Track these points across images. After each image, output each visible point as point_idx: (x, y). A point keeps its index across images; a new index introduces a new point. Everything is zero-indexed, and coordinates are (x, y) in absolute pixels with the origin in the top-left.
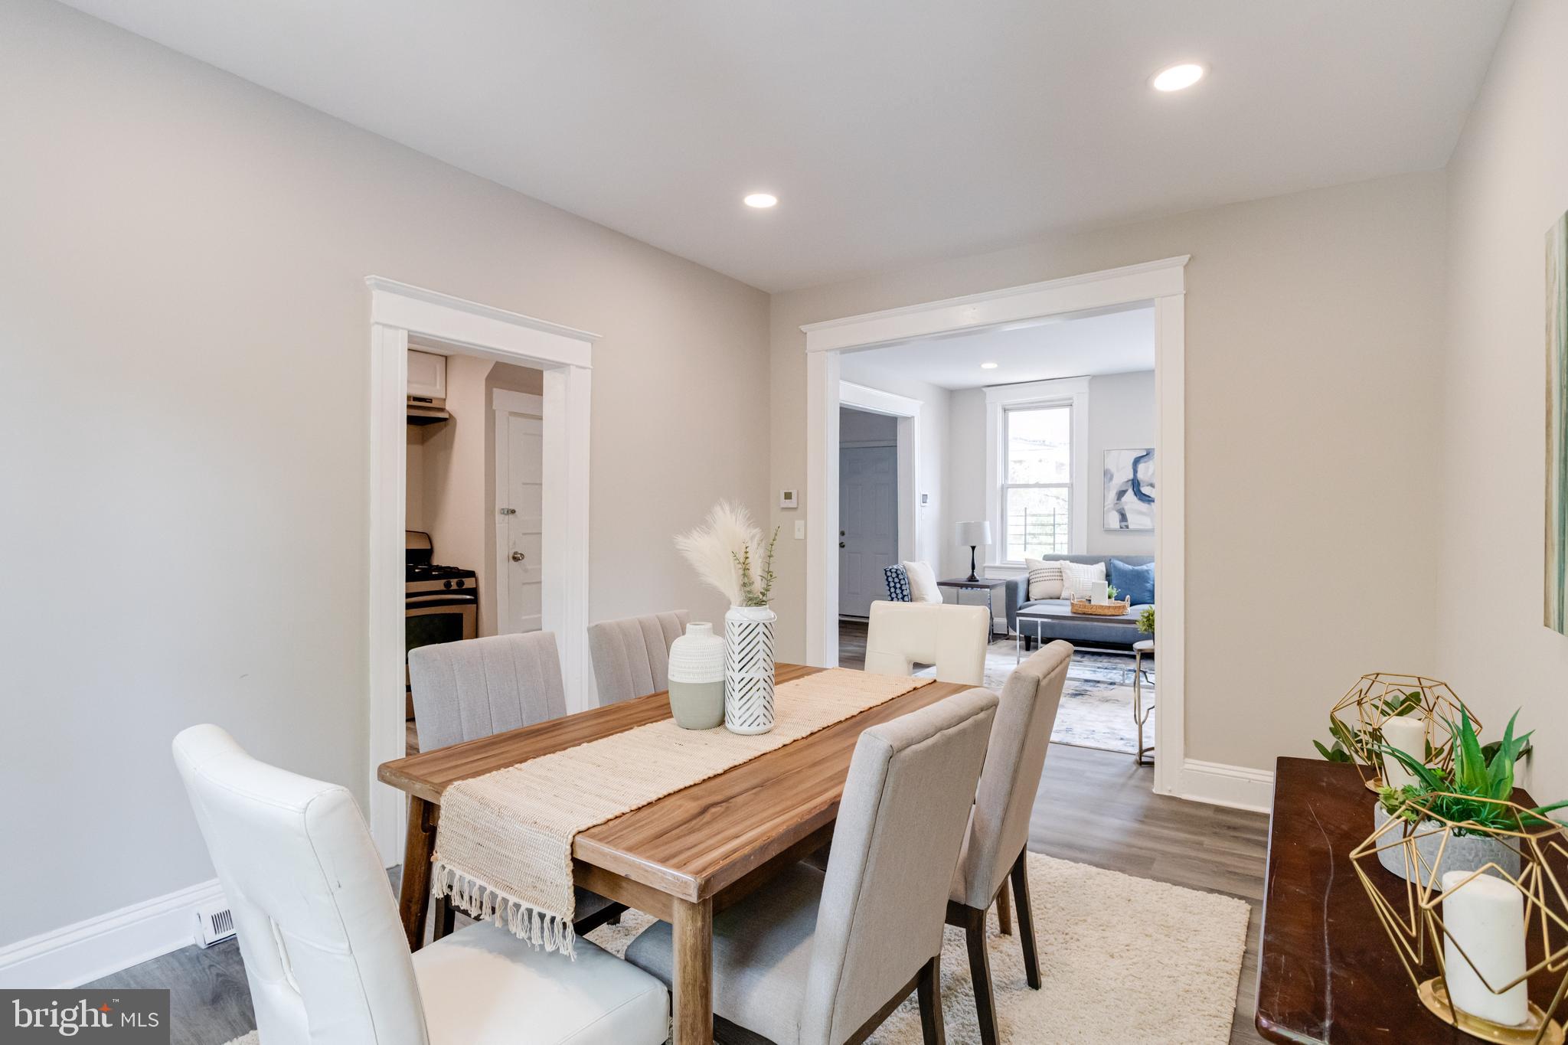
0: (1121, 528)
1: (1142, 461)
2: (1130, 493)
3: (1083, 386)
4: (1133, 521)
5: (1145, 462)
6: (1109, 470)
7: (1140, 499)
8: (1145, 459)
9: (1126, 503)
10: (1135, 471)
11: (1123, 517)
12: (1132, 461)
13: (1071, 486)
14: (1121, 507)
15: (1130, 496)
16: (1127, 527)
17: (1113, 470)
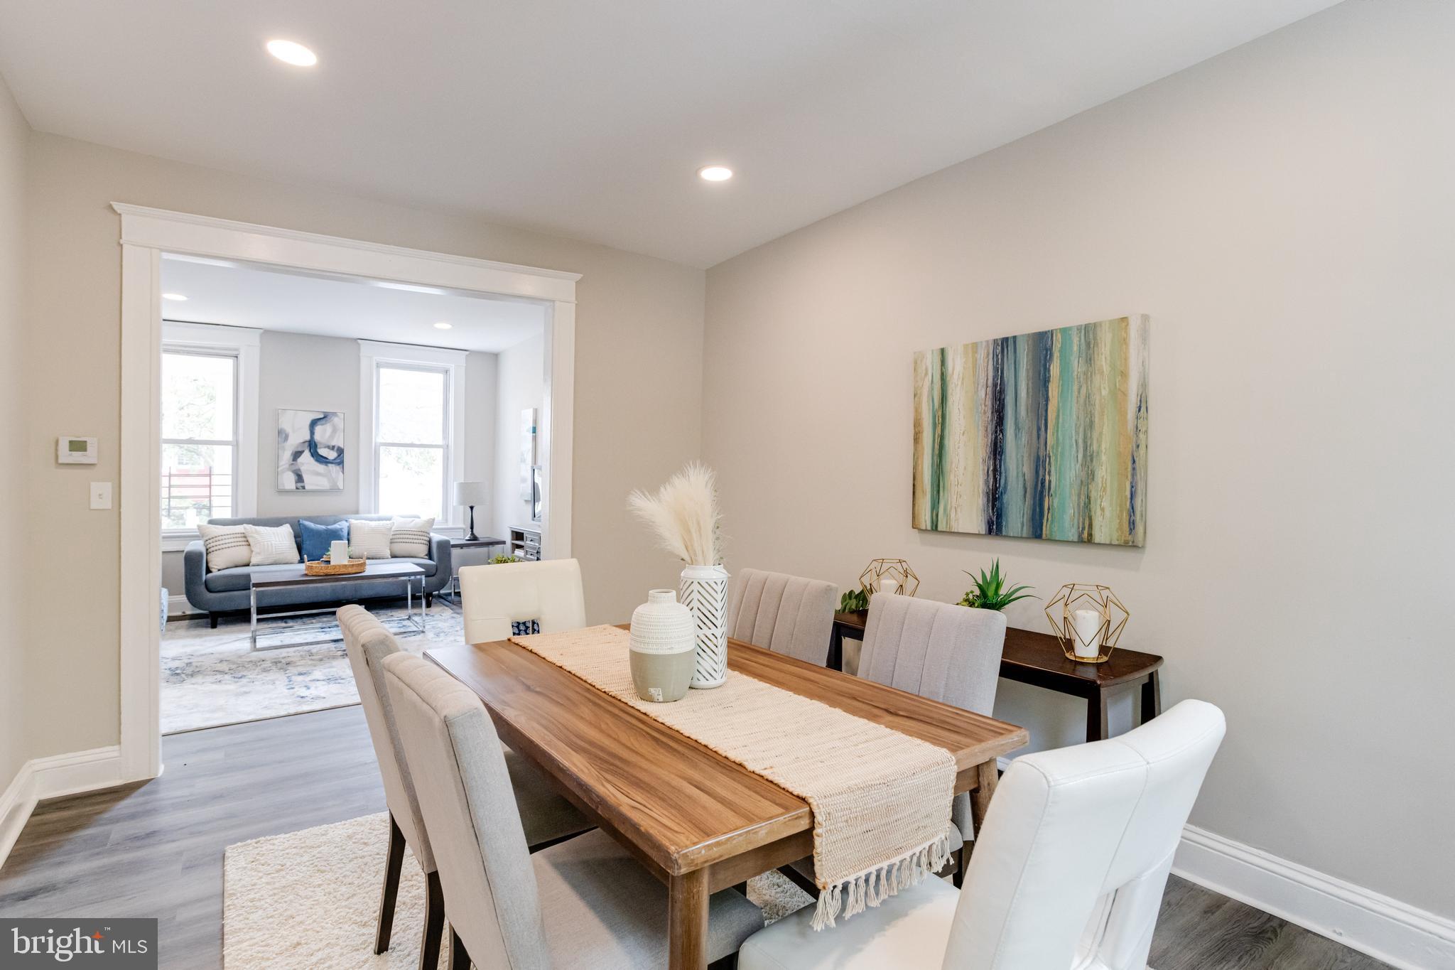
0: (297, 488)
1: (319, 423)
2: (307, 454)
3: (255, 339)
4: (310, 482)
5: (322, 425)
6: (285, 431)
7: (317, 460)
8: (323, 422)
9: (303, 464)
10: (312, 433)
11: (300, 478)
12: (308, 422)
13: (236, 445)
14: (297, 468)
15: (306, 457)
16: (304, 488)
17: (288, 429)
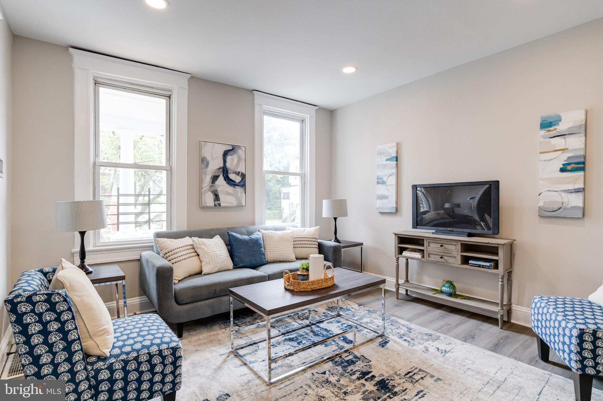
0: (215, 206)
1: (229, 154)
2: (221, 179)
3: (184, 81)
4: (224, 200)
5: (231, 155)
6: (206, 158)
7: (228, 183)
8: (232, 153)
9: (218, 185)
10: (225, 162)
11: (217, 197)
12: (222, 153)
13: (169, 170)
14: (215, 189)
15: (221, 180)
16: (219, 205)
17: (209, 158)
